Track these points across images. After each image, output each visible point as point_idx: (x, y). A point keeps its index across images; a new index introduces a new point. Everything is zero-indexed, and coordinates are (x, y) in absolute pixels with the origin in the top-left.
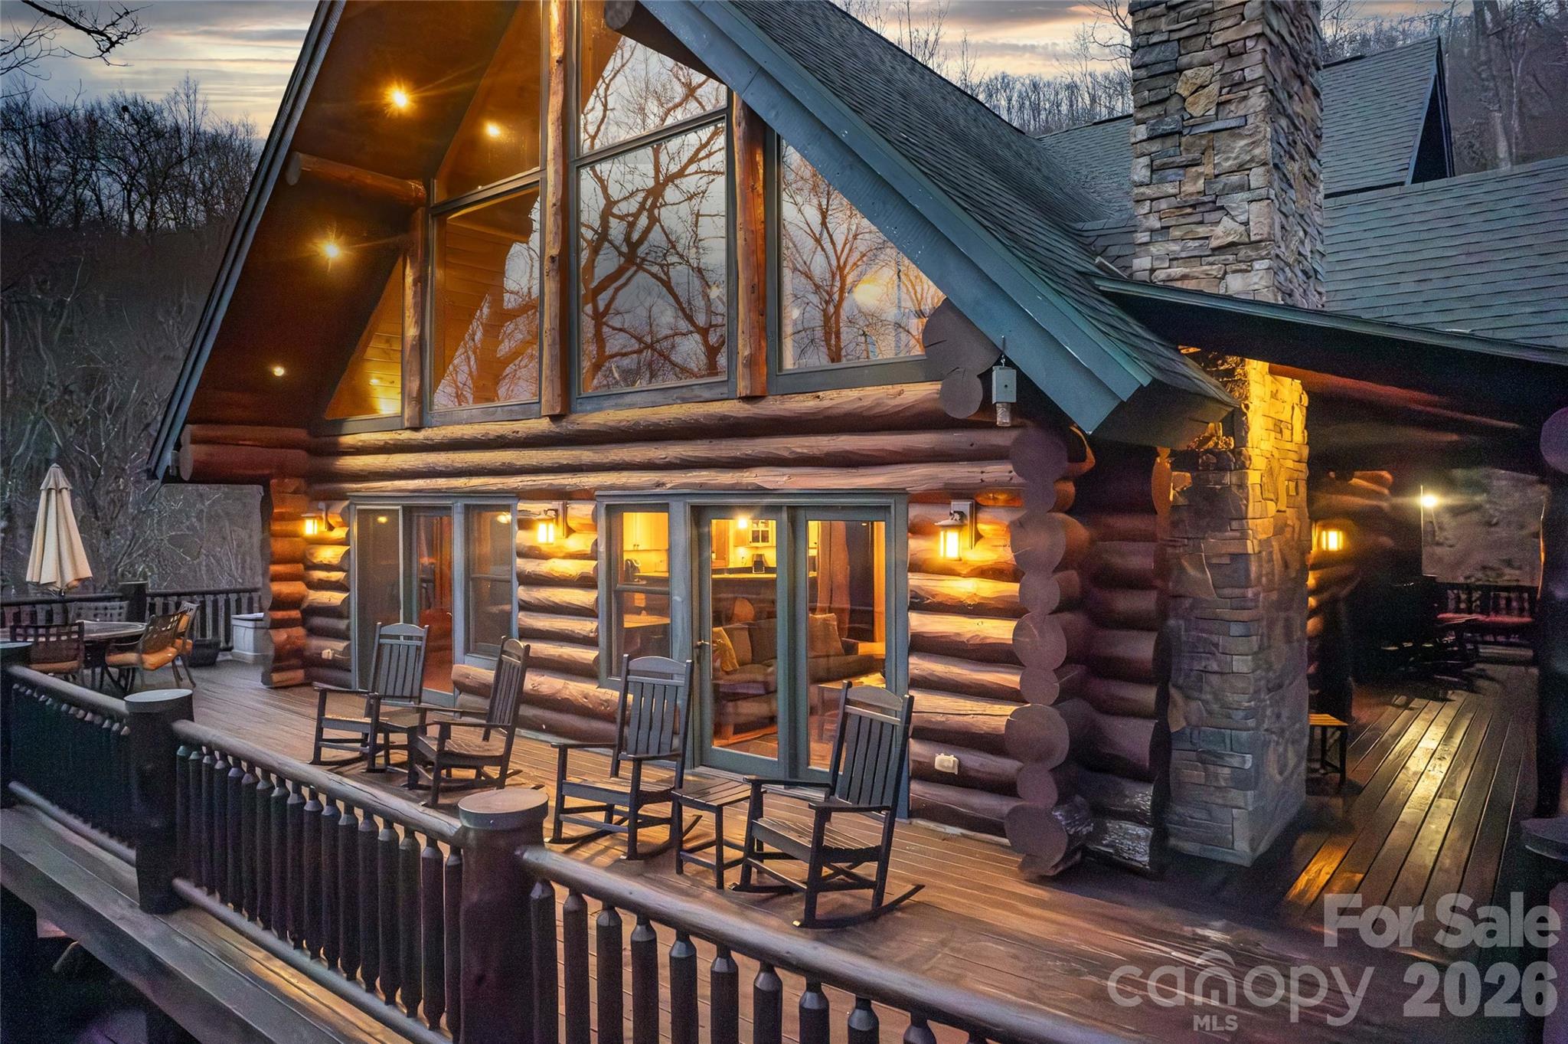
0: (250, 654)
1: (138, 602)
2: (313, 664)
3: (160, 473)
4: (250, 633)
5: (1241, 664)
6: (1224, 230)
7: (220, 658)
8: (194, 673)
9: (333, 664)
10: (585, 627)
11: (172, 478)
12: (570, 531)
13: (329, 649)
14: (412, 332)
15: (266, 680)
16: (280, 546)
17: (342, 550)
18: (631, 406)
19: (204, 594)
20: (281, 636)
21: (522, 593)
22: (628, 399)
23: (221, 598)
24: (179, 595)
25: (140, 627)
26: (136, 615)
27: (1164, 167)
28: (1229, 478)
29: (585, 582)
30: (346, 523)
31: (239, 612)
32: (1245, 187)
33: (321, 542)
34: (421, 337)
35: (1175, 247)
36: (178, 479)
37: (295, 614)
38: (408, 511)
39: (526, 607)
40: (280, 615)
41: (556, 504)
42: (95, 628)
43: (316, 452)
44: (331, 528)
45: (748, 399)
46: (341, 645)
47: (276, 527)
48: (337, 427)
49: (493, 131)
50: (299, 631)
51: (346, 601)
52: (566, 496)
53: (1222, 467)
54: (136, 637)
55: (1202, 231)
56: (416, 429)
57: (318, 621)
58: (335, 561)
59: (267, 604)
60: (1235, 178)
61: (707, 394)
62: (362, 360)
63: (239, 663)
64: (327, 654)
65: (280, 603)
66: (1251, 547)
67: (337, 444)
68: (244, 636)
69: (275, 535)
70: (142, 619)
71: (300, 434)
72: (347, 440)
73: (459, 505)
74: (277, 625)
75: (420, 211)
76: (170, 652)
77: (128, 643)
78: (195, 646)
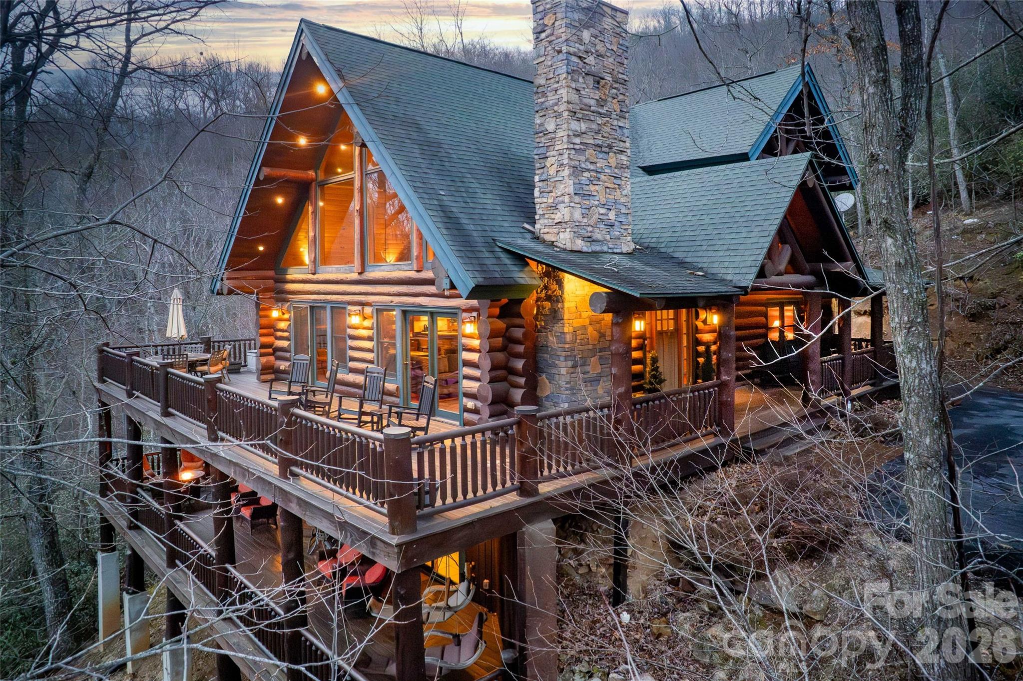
0: (254, 368)
1: (208, 345)
2: (276, 371)
3: (215, 292)
4: (254, 359)
5: (563, 371)
6: (558, 217)
7: (242, 370)
8: (231, 376)
9: (285, 372)
10: (369, 356)
11: (220, 293)
12: (365, 318)
13: (283, 365)
14: (311, 234)
15: (258, 378)
16: (264, 321)
17: (288, 323)
18: (384, 270)
19: (234, 341)
20: (264, 360)
21: (350, 343)
22: (382, 268)
23: (242, 343)
24: (224, 342)
25: (208, 356)
26: (207, 351)
27: (543, 192)
28: (560, 305)
29: (370, 339)
30: (289, 312)
31: (250, 349)
32: (563, 202)
33: (280, 320)
34: (315, 236)
35: (546, 221)
36: (222, 294)
37: (270, 350)
38: (312, 308)
39: (352, 348)
40: (263, 351)
41: (360, 308)
42: (192, 356)
43: (277, 281)
44: (283, 314)
45: (418, 271)
46: (287, 364)
47: (261, 313)
48: (285, 272)
49: (343, 147)
50: (272, 358)
51: (289, 345)
52: (362, 304)
53: (558, 301)
54: (207, 360)
55: (553, 216)
56: (314, 274)
57: (279, 353)
58: (285, 328)
59: (258, 345)
60: (561, 199)
61: (406, 268)
62: (296, 240)
63: (250, 372)
64: (282, 368)
65: (263, 346)
66: (566, 330)
67: (285, 278)
68: (252, 360)
69: (261, 317)
70: (209, 352)
71: (271, 273)
72: (289, 277)
73: (328, 306)
74: (262, 355)
75: (313, 184)
76: (220, 366)
77: (204, 362)
78: (231, 364)
